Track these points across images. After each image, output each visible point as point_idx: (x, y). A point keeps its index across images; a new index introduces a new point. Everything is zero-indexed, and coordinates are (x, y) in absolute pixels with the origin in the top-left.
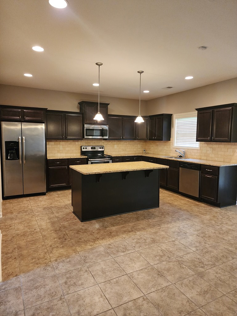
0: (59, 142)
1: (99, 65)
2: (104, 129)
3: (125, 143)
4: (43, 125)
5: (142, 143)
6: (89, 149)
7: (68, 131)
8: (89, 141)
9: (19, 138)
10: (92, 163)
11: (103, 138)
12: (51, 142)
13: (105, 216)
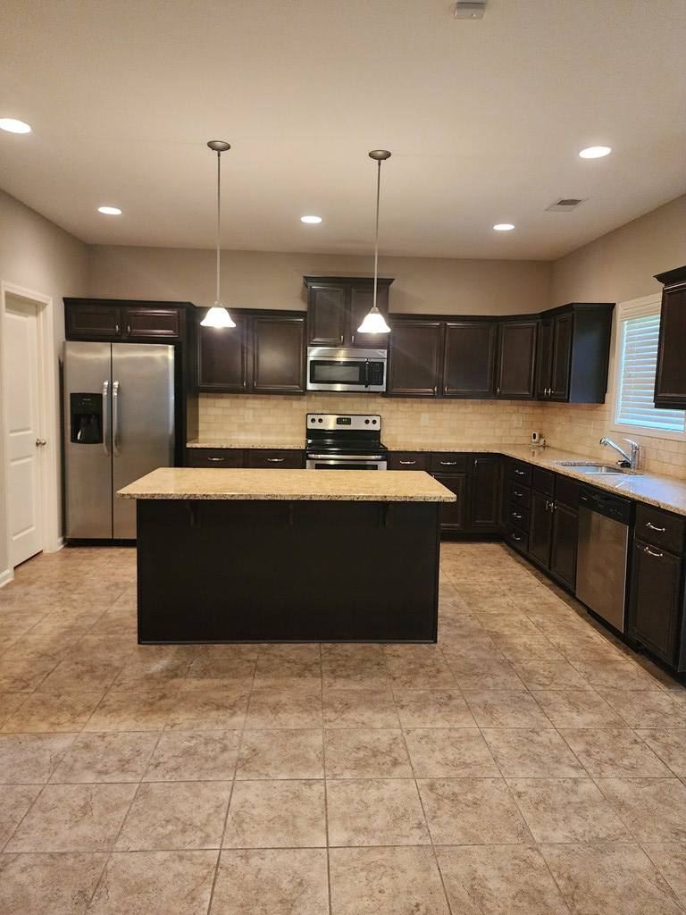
0: (244, 400)
1: (219, 150)
2: (372, 360)
3: (462, 410)
4: (167, 349)
5: (529, 410)
6: (330, 423)
7: (260, 366)
8: (333, 399)
9: (103, 386)
10: (318, 467)
11: (367, 390)
12: (220, 400)
13: (217, 639)
